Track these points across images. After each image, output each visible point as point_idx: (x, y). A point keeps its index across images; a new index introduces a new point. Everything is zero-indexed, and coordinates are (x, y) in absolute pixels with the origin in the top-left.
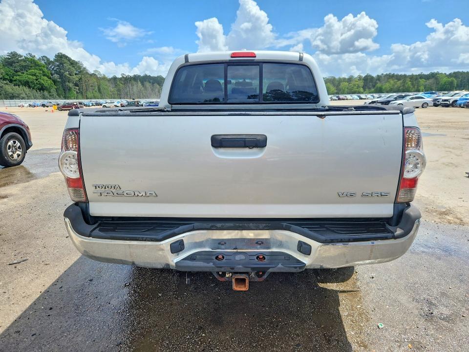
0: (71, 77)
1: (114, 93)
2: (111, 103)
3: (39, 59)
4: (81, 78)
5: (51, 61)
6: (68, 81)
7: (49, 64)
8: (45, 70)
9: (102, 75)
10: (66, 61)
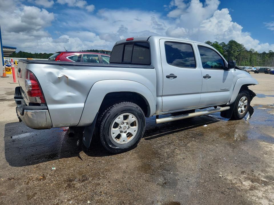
0: (234, 53)
1: (260, 62)
2: (250, 68)
3: (220, 44)
4: (240, 54)
5: (226, 45)
6: (232, 56)
7: (224, 46)
8: (221, 50)
9: (255, 52)
10: (234, 44)
